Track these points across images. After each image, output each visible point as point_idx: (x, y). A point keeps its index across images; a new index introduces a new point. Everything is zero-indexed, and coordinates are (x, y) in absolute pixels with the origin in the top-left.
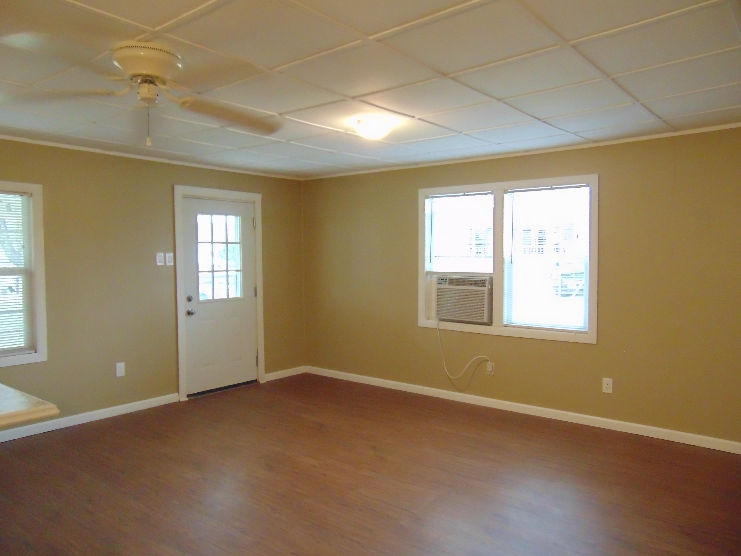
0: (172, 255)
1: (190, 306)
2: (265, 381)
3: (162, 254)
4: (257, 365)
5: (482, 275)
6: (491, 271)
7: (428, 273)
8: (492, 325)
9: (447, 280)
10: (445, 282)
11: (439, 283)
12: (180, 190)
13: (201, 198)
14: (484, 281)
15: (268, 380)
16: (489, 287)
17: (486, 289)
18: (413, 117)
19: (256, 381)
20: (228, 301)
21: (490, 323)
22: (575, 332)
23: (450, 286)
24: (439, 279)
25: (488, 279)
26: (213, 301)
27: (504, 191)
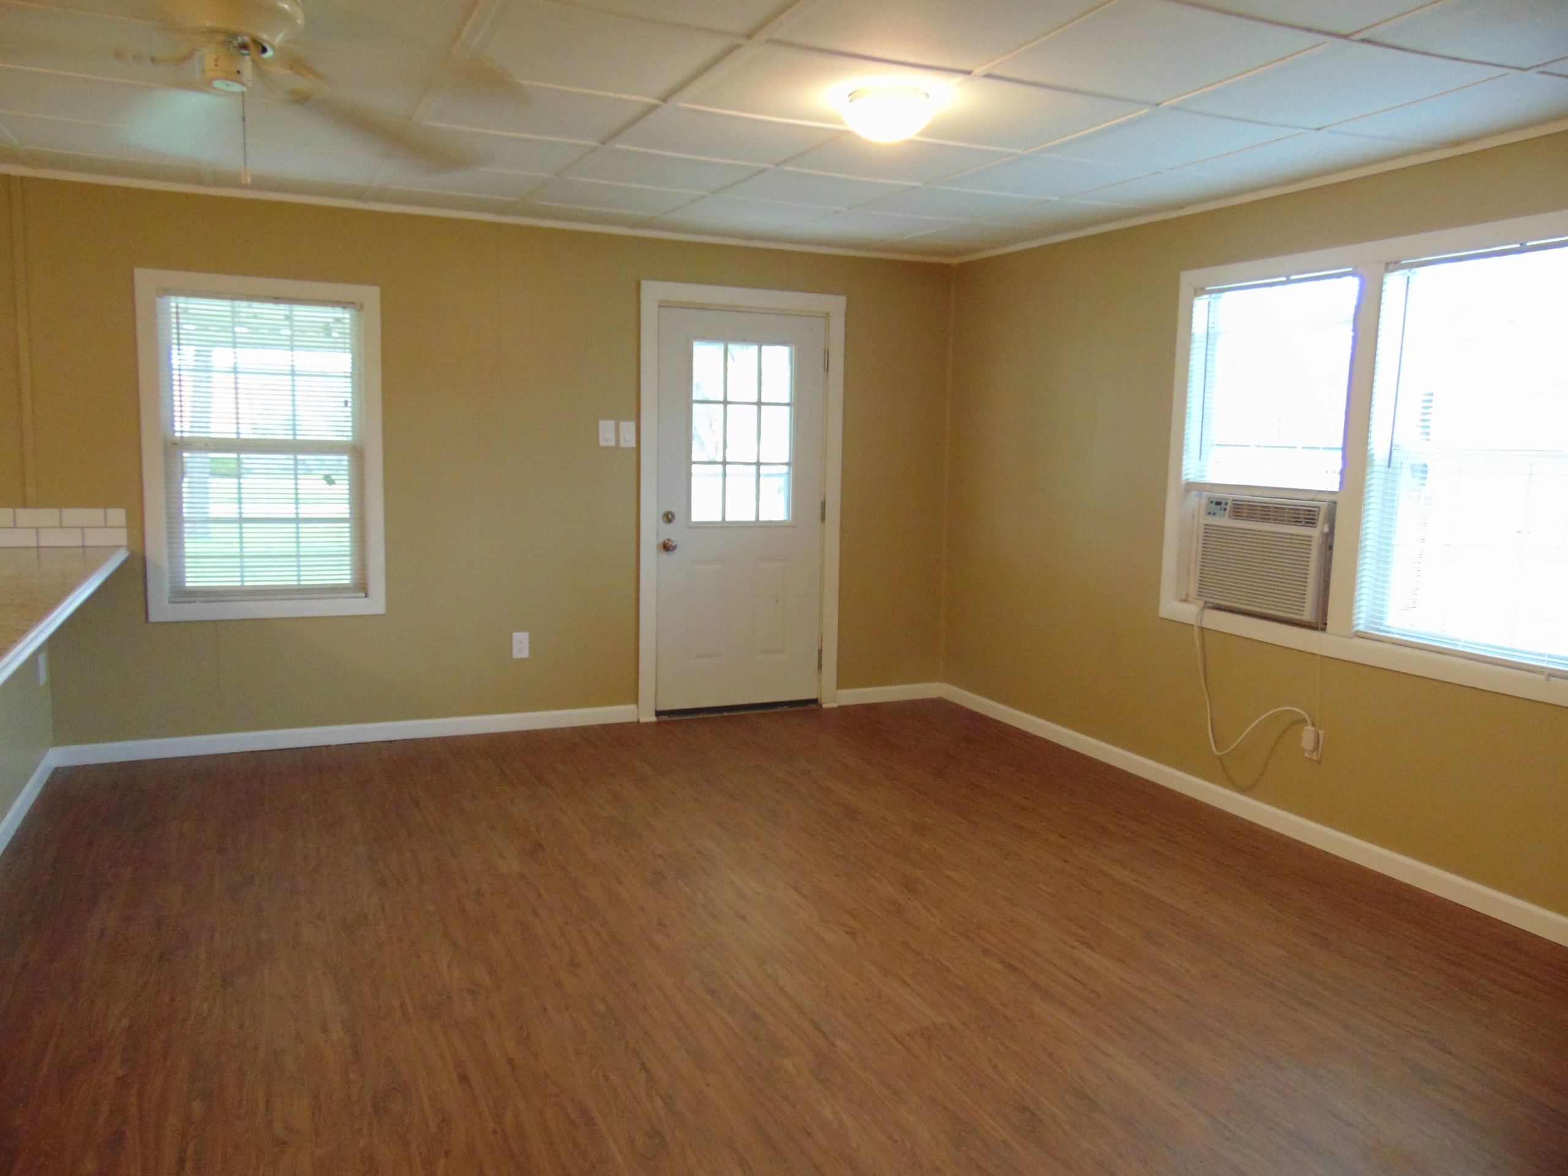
0: (632, 425)
1: (670, 532)
2: (835, 705)
3: (612, 423)
4: (819, 667)
5: (1312, 496)
6: (1335, 487)
7: (1190, 486)
8: (1324, 629)
9: (1229, 505)
10: (1223, 511)
11: (1210, 513)
12: (653, 292)
13: (702, 307)
14: (1315, 511)
15: (841, 704)
16: (1326, 529)
17: (1315, 534)
18: (969, 73)
19: (815, 701)
20: (758, 527)
21: (1319, 625)
22: (1547, 672)
23: (1233, 520)
24: (1212, 502)
25: (1324, 506)
26: (724, 527)
27: (1387, 264)
